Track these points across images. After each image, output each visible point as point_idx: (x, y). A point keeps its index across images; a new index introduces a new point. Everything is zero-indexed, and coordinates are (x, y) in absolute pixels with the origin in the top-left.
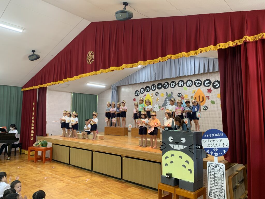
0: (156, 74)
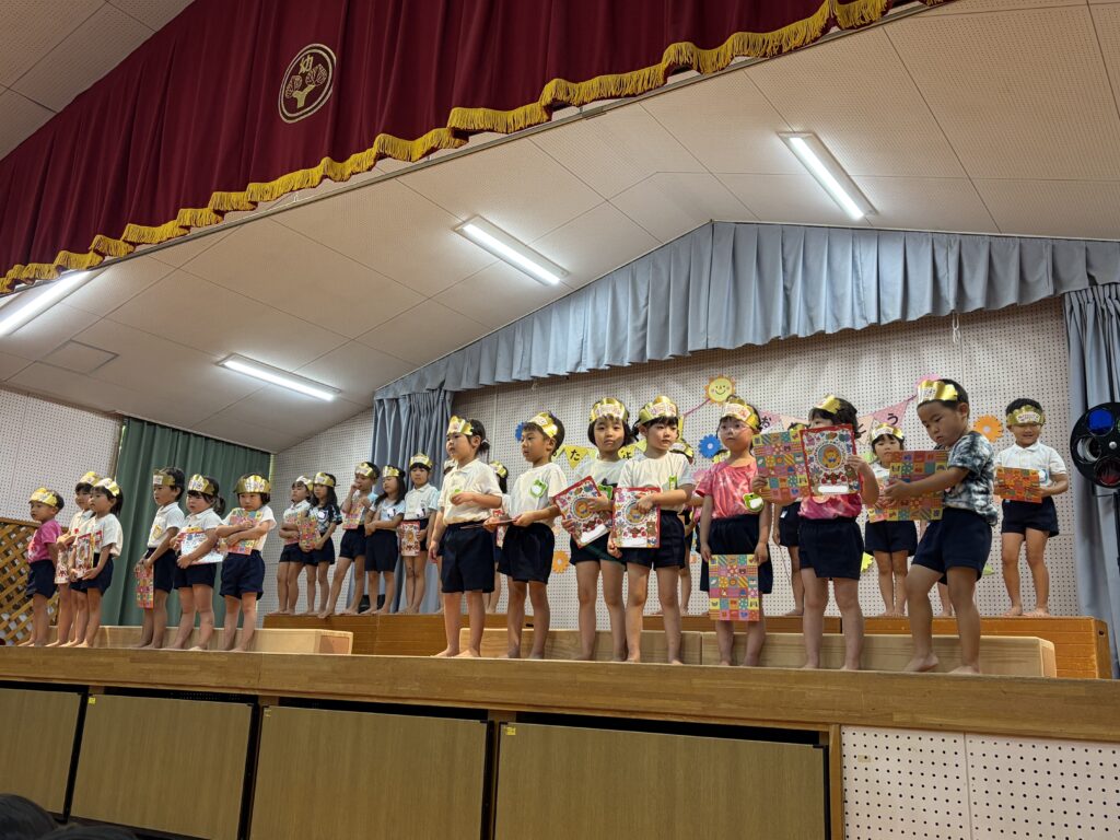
0: (645, 325)
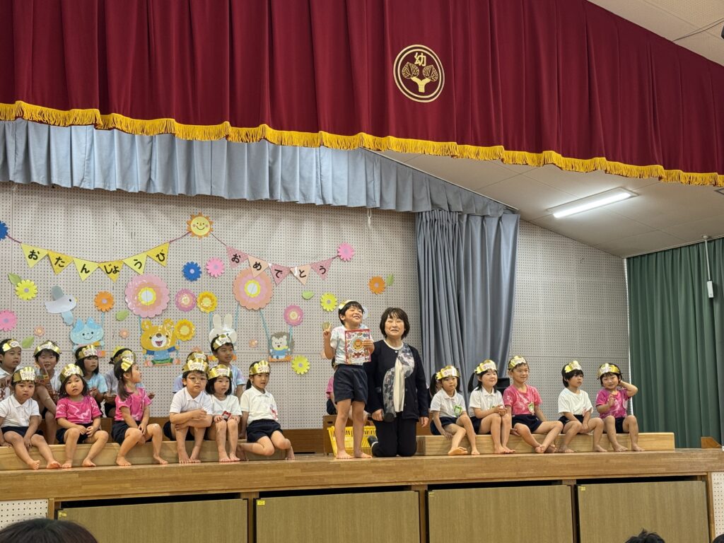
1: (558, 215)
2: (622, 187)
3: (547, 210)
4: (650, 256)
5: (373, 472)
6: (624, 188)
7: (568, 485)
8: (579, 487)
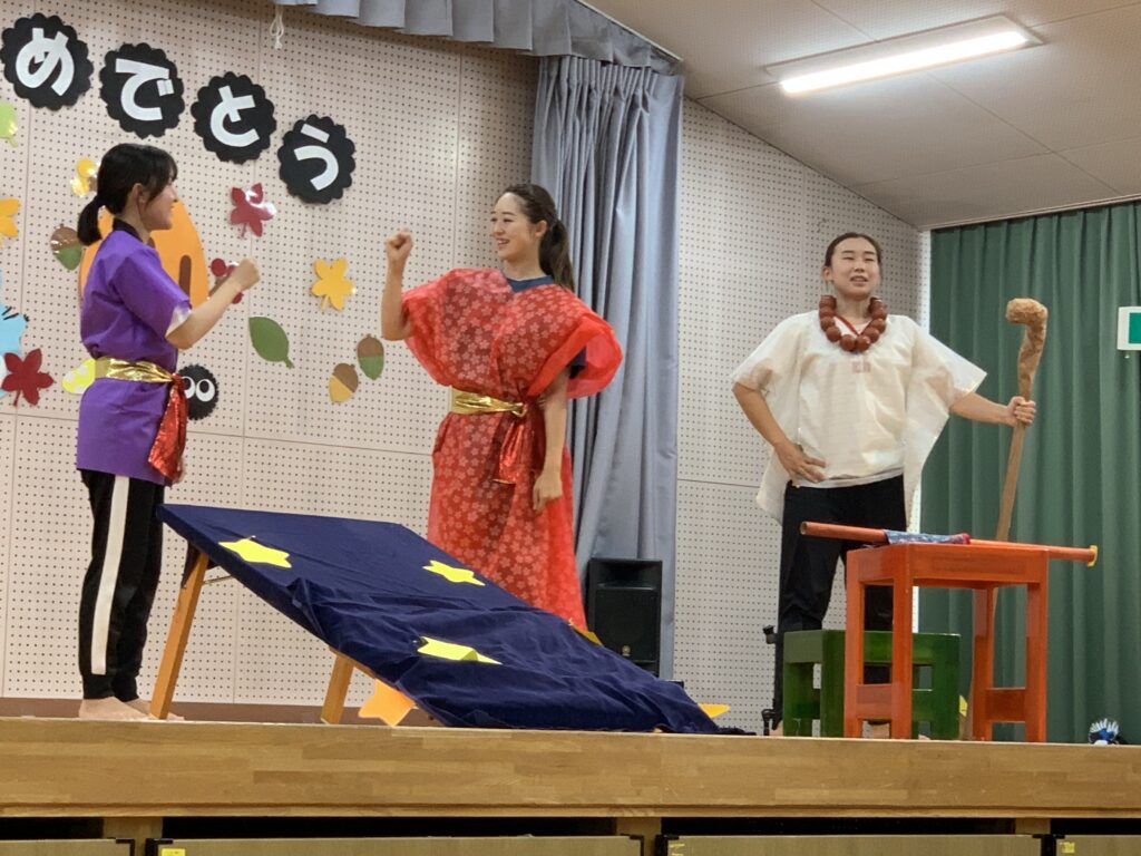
1: (795, 85)
2: (1004, 14)
3: (764, 69)
4: (1014, 226)
5: (518, 770)
6: (1010, 17)
7: (1035, 836)
8: (1060, 842)
